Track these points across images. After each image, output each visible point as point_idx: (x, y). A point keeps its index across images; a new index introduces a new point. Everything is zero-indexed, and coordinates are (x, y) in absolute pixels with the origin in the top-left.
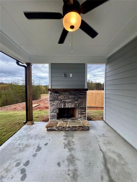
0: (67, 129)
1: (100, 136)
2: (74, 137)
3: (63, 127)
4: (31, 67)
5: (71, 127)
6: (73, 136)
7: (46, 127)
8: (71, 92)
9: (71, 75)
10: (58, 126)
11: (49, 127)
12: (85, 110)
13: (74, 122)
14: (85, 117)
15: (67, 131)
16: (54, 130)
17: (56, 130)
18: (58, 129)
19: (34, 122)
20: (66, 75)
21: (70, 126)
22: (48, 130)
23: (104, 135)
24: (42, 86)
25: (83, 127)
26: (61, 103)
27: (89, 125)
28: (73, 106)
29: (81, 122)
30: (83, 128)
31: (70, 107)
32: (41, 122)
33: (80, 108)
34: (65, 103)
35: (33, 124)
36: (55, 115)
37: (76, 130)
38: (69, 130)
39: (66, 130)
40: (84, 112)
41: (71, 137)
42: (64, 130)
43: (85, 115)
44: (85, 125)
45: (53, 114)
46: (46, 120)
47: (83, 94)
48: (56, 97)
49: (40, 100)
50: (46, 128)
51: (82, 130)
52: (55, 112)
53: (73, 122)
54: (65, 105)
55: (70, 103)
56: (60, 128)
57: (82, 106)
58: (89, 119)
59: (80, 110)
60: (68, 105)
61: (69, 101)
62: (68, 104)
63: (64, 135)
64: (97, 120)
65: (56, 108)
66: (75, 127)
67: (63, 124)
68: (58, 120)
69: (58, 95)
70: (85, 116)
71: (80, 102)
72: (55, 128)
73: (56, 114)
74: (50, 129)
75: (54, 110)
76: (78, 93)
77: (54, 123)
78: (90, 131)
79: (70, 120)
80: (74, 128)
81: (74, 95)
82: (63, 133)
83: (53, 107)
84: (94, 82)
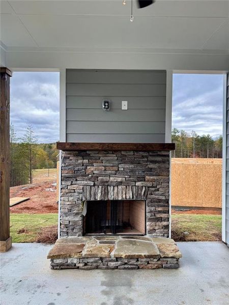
0: (112, 264)
1: (212, 286)
2: (133, 287)
3: (101, 259)
4: (9, 79)
5: (123, 256)
6: (129, 284)
7: (49, 257)
8: (123, 153)
9: (125, 105)
10: (84, 253)
11: (58, 257)
12: (166, 209)
13: (134, 243)
14: (166, 230)
15: (113, 269)
16: (74, 267)
17: (78, 268)
18: (86, 264)
19: (13, 244)
20: (108, 105)
21: (122, 253)
22: (54, 267)
23: (224, 282)
24: (36, 145)
25: (159, 258)
26: (94, 185)
27: (178, 253)
28: (129, 196)
29: (155, 244)
30: (159, 260)
31: (120, 198)
32: (35, 244)
33: (151, 202)
34: (106, 185)
35: (9, 249)
36: (75, 222)
37: (139, 268)
38: (117, 268)
39: (108, 268)
40: (163, 215)
41: (125, 288)
42: (101, 266)
43: (165, 223)
44: (167, 252)
45: (70, 218)
46: (50, 239)
47: (159, 159)
48: (81, 167)
49: (30, 186)
50: (49, 262)
51: (158, 268)
52: (77, 214)
53: (131, 242)
54: (106, 193)
55: (120, 187)
56: (92, 260)
57: (157, 197)
58: (179, 237)
59: (153, 209)
60: (116, 191)
61: (119, 180)
62: (116, 188)
63: (104, 280)
64: (203, 240)
65: (80, 202)
66: (138, 258)
67: (100, 249)
68: (84, 239)
69: (86, 161)
70: (167, 227)
71: (149, 184)
72: (75, 261)
73: (78, 219)
74: (60, 264)
75: (73, 205)
76: (143, 157)
77: (73, 246)
78: (181, 269)
79: (119, 239)
80: (133, 262)
81: (132, 163)
82: (99, 276)
83: (71, 199)
84: (190, 134)
